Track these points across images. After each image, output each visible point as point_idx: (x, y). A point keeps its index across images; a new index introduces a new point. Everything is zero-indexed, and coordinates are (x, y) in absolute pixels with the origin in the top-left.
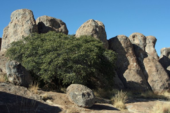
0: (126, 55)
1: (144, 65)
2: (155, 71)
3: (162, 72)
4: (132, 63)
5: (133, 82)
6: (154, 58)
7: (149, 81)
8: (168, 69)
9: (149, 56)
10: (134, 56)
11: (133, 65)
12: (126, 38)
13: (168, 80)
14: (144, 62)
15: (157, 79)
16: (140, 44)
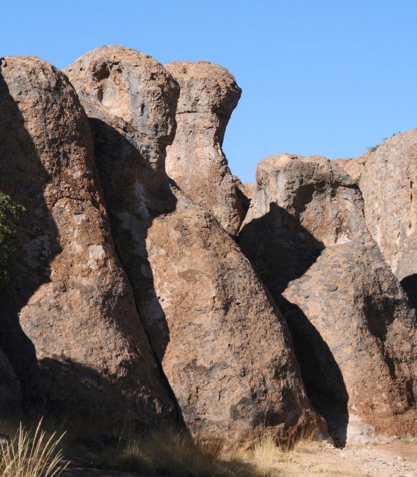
0: (47, 193)
1: (150, 259)
2: (210, 303)
3: (251, 315)
4: (78, 248)
5: (71, 363)
6: (213, 222)
7: (170, 365)
8: (289, 294)
9: (181, 203)
10: (95, 204)
11: (83, 258)
12: (59, 83)
13: (284, 368)
14: (148, 242)
15: (218, 354)
16: (137, 123)
